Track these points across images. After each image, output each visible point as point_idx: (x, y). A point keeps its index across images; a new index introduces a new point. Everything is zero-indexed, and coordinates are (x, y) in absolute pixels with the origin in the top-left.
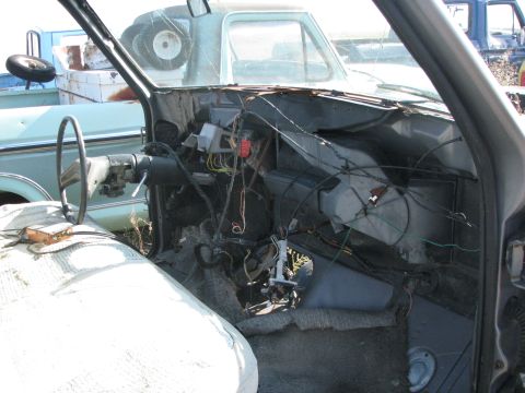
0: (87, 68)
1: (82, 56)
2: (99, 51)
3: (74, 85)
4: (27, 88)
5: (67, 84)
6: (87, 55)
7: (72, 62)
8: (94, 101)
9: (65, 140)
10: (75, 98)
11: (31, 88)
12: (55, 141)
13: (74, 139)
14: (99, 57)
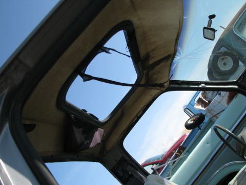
0: (210, 102)
1: (204, 100)
2: (207, 92)
3: (212, 112)
4: (200, 129)
5: (210, 114)
6: (205, 97)
7: (203, 105)
8: (223, 110)
9: (225, 138)
10: (217, 116)
11: (201, 128)
12: (222, 142)
13: (228, 135)
14: (210, 94)
